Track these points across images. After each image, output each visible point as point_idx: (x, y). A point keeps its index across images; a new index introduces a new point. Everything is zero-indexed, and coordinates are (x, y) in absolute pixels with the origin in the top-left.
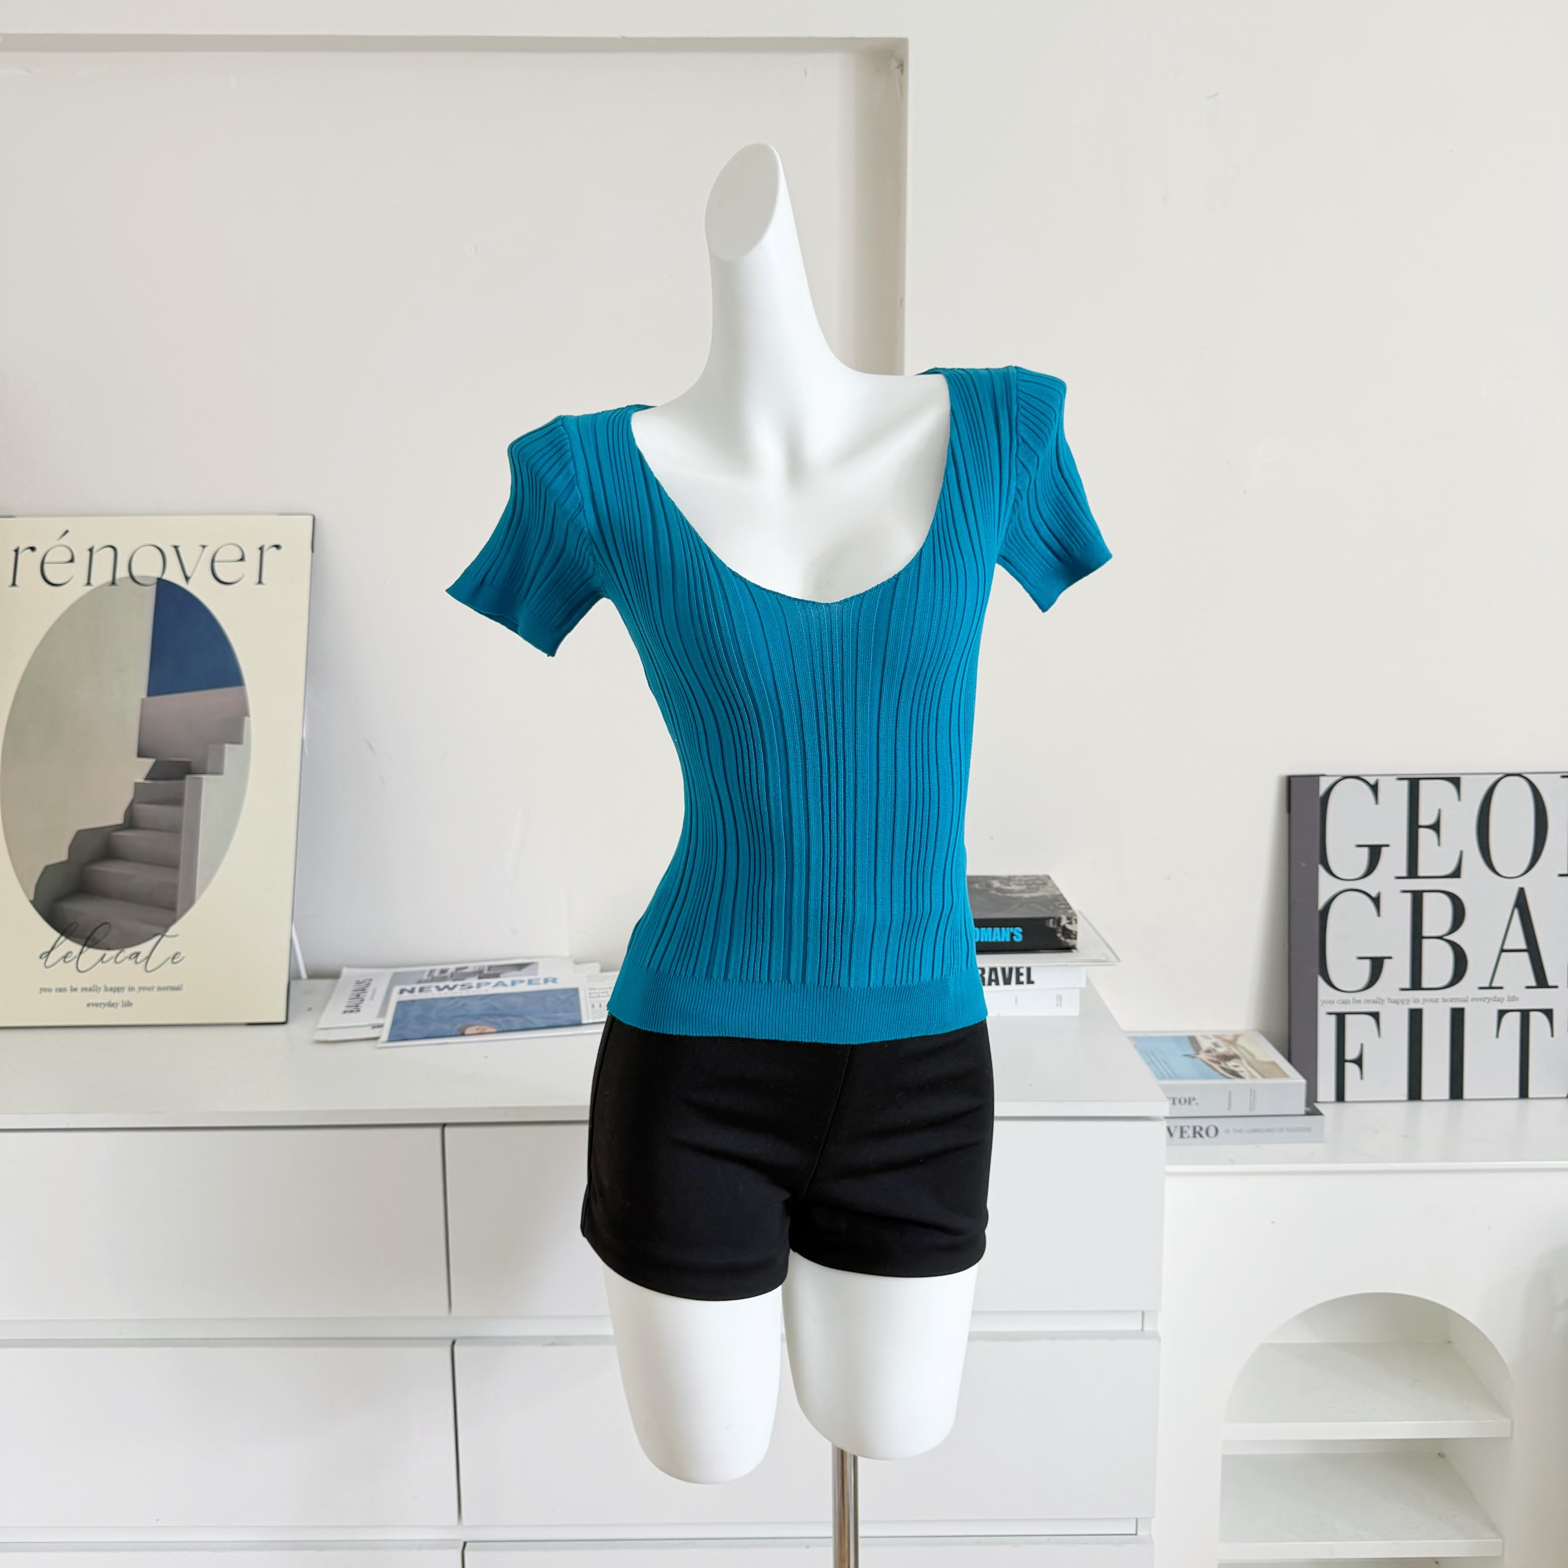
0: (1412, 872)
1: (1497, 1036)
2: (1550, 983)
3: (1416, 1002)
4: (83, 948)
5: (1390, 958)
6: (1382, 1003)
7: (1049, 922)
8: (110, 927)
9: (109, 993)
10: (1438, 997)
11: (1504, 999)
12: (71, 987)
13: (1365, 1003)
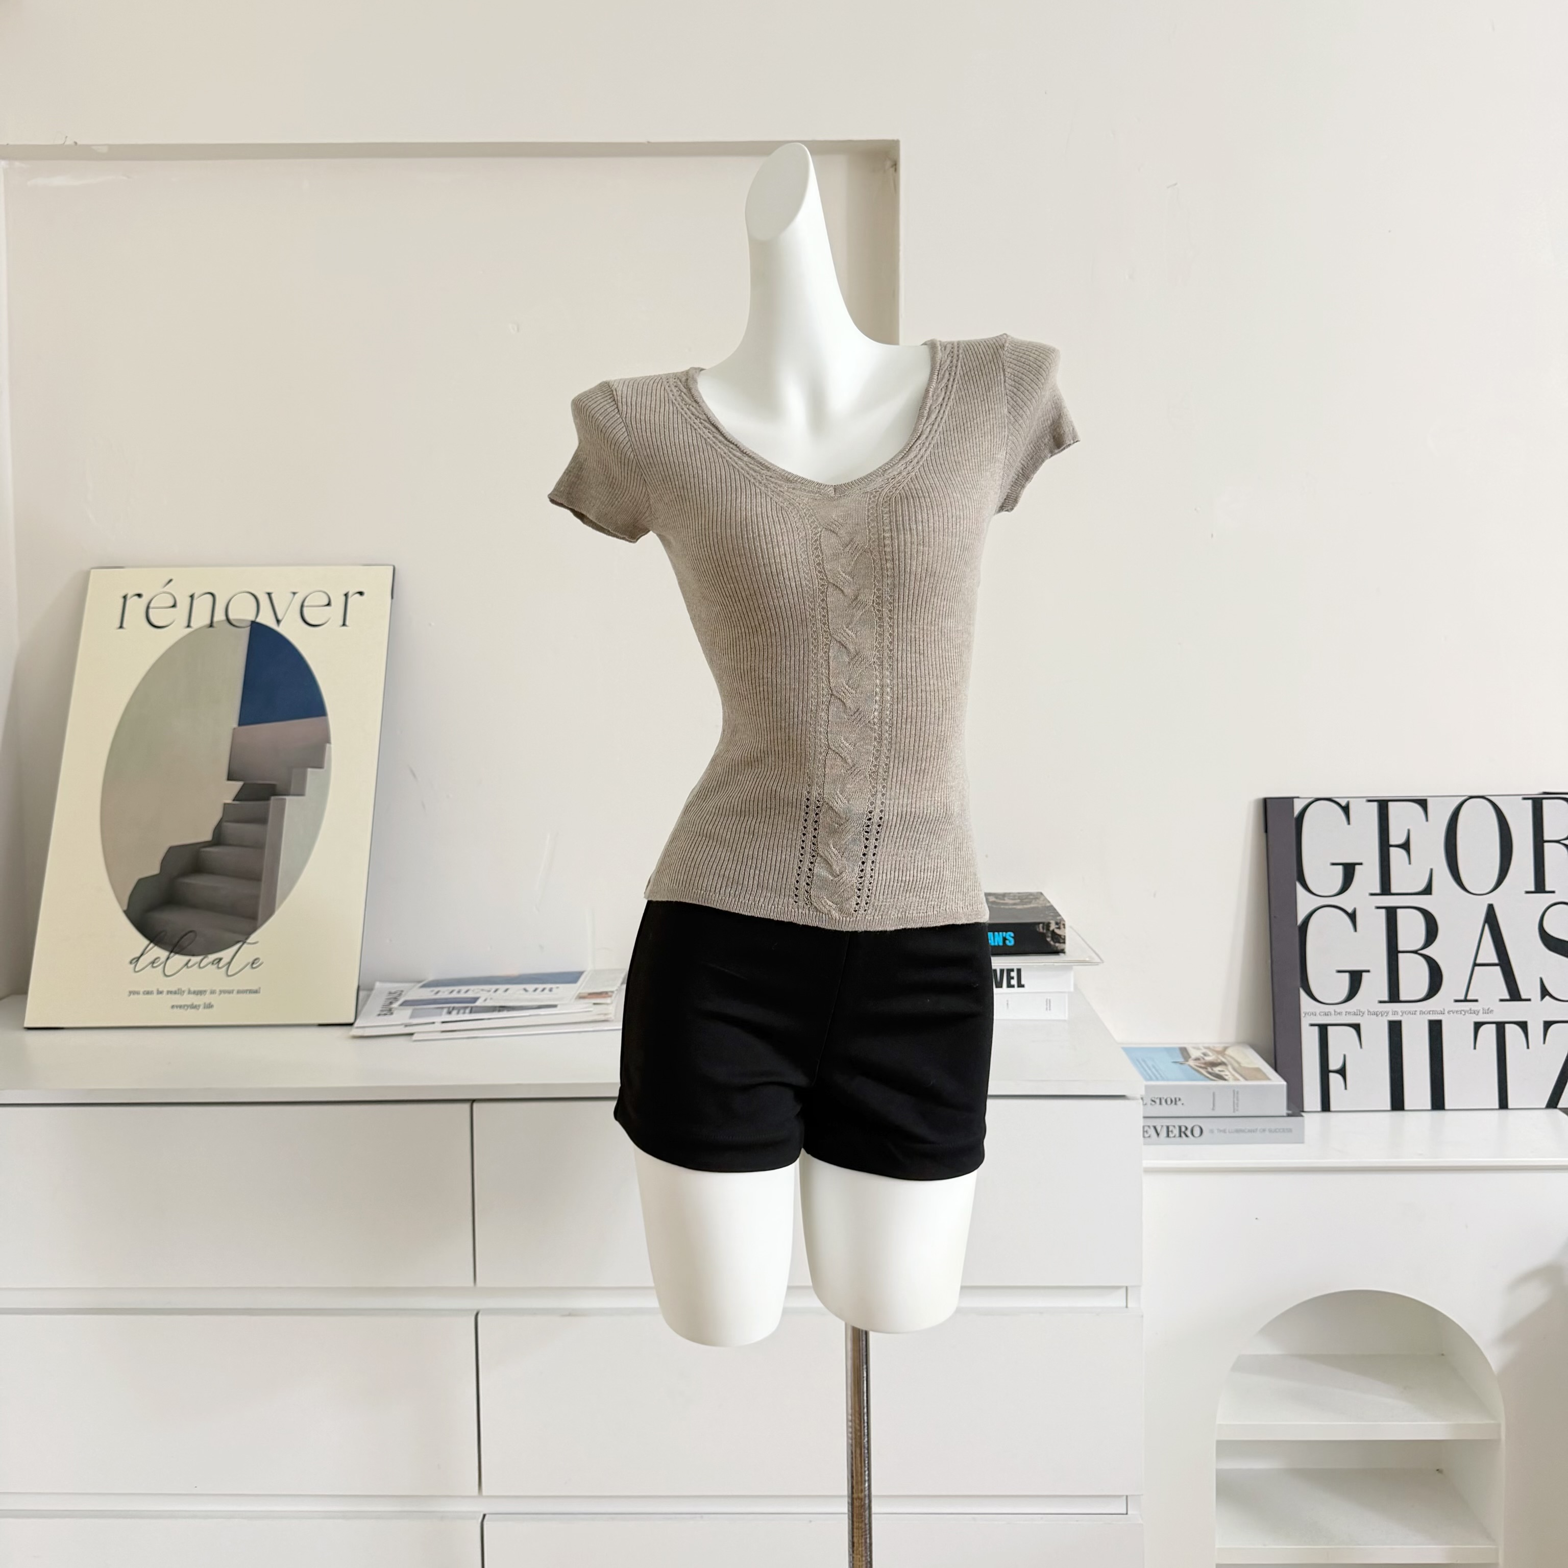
0: (1386, 889)
1: (1475, 1048)
2: (1523, 997)
3: (1395, 1014)
4: (170, 954)
5: (1368, 971)
6: (1362, 1016)
7: (1039, 927)
8: (196, 936)
9: (192, 996)
10: (1414, 1010)
11: (1478, 1012)
12: (158, 990)
13: (1346, 1015)
